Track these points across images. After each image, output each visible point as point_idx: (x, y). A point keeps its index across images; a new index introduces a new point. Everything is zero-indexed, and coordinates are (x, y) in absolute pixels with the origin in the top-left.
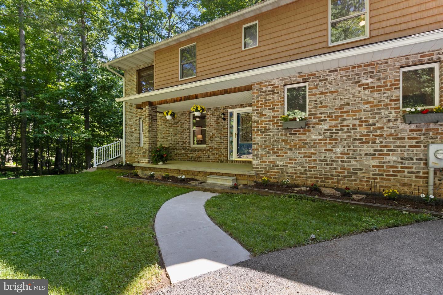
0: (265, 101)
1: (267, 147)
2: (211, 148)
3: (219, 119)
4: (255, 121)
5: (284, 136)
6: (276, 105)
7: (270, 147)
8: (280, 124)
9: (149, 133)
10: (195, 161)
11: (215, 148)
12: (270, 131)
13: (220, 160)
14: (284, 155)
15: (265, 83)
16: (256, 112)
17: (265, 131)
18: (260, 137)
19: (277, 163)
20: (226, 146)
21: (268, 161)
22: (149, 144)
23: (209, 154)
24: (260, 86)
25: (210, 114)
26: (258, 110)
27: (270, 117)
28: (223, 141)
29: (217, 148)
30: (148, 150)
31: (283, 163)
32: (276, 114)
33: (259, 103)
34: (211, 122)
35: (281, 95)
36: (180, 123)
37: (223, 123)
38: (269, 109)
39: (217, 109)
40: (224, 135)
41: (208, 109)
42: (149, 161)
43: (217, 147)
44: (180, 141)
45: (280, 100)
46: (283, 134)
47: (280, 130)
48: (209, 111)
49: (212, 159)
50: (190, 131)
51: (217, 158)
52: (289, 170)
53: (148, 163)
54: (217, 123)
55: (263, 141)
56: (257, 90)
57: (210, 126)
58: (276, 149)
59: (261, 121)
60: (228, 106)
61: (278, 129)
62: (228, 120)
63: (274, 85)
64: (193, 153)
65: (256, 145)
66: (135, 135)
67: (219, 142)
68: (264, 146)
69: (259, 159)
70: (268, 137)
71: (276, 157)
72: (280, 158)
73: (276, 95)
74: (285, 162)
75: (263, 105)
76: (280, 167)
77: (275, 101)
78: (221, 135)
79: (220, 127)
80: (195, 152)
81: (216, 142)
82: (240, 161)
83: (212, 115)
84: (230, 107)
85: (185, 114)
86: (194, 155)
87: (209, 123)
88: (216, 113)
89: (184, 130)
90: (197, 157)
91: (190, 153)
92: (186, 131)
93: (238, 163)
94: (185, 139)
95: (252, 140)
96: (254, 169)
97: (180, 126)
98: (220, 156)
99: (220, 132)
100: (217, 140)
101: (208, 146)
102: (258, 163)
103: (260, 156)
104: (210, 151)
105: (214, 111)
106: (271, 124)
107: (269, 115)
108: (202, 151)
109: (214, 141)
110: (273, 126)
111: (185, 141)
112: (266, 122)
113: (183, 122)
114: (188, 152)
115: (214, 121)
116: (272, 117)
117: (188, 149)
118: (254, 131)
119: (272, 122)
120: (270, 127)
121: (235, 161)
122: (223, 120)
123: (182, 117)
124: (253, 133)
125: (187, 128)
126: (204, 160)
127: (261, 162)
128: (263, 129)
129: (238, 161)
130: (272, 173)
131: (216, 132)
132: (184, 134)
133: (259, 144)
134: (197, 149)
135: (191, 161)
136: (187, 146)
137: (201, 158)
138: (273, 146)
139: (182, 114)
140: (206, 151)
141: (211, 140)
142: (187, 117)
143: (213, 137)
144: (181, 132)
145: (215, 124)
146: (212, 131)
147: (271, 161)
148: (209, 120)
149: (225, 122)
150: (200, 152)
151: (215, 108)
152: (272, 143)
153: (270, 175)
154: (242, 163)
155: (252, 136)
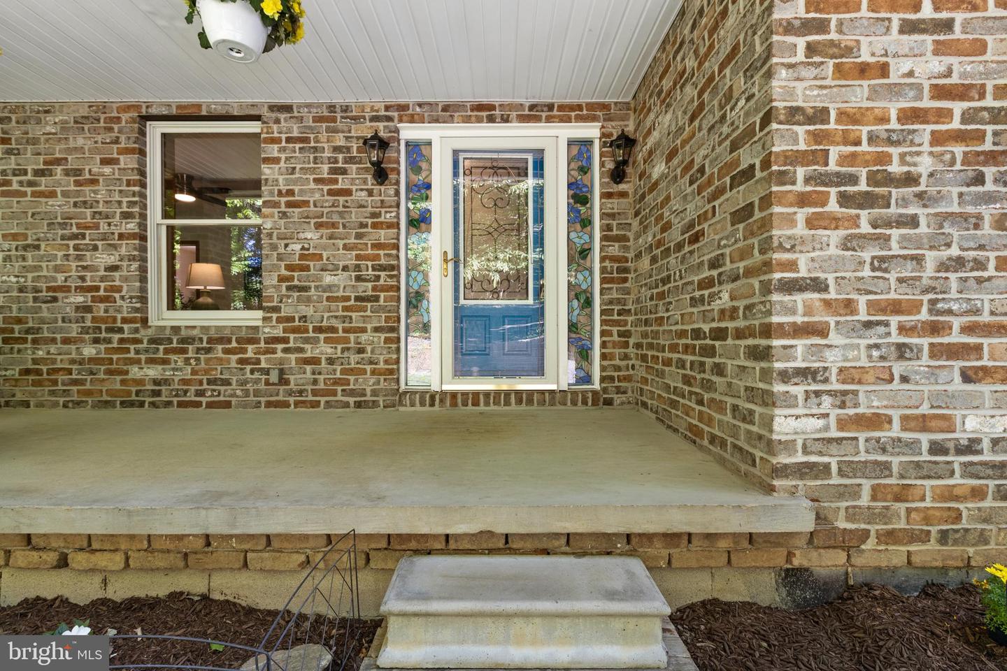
1: (896, 308)
2: (295, 330)
3: (344, 172)
4: (794, 114)
7: (915, 307)
8: (988, 145)
10: (181, 405)
11: (319, 330)
12: (920, 196)
13: (352, 393)
16: (801, 42)
17: (875, 191)
18: (835, 236)
19: (972, 424)
20: (387, 319)
21: (896, 415)
23: (282, 361)
25: (289, 140)
26: (822, 26)
27: (919, 88)
28: (374, 289)
29: (333, 329)
32: (962, 69)
34: (295, 182)
36: (67, 173)
37: (370, 193)
38: (909, 27)
39: (331, 115)
40: (377, 257)
41: (272, 108)
43: (335, 323)
44: (65, 289)
47: (989, 186)
48: (277, 121)
49: (301, 392)
50: (143, 226)
51: (337, 382)
54: (331, 193)
55: (862, 263)
57: (290, 205)
58: (957, 322)
59: (843, 116)
60: (402, 108)
61: (979, 179)
62: (398, 183)
64: (165, 362)
65: (799, 298)
67: (348, 299)
68: (870, 304)
69: (827, 401)
70: (903, 238)
71: (958, 384)
72: (985, 388)
76: (987, 456)
78: (358, 257)
79: (355, 216)
80: (184, 351)
81: (326, 295)
82: (476, 394)
83: (298, 146)
84: (410, 112)
85: (102, 124)
86: (173, 369)
87: (284, 188)
88: (323, 136)
89: (93, 218)
90: (201, 383)
91: (143, 357)
92: (109, 224)
93: (465, 404)
94: (102, 273)
95: (769, 255)
96: (787, 477)
97: (65, 194)
98: (352, 370)
99: (353, 241)
100: (335, 286)
101: (278, 318)
102: (820, 431)
103: (833, 378)
104: (291, 345)
105: (311, 124)
106: (927, 138)
107: (905, 69)
108: (234, 344)
109: (317, 287)
110: (942, 154)
111: (102, 285)
112: (884, 120)
113: (87, 168)
114: (132, 355)
115: (317, 181)
116: (934, 87)
117: (125, 336)
118: (784, 184)
119: (930, 128)
120: (917, 159)
121: (443, 393)
122: (369, 177)
123: (80, 141)
124: (780, 204)
125: (119, 211)
126: (252, 398)
127: (842, 424)
128: (863, 173)
129: (465, 394)
130: (928, 503)
131: (324, 241)
132: (99, 243)
133: (825, 289)
134: (195, 332)
135: (153, 404)
136: (119, 316)
137: (230, 384)
138: (940, 305)
139: (76, 122)
140: (262, 345)
141: (296, 282)
142: (117, 141)
143: (307, 268)
144: (75, 230)
145: (317, 196)
146: (302, 236)
147: (924, 416)
148: (284, 170)
149: (383, 188)
150: (220, 355)
151: (319, 106)
152: (933, 283)
153: (913, 515)
154: (487, 404)
155: (766, 224)
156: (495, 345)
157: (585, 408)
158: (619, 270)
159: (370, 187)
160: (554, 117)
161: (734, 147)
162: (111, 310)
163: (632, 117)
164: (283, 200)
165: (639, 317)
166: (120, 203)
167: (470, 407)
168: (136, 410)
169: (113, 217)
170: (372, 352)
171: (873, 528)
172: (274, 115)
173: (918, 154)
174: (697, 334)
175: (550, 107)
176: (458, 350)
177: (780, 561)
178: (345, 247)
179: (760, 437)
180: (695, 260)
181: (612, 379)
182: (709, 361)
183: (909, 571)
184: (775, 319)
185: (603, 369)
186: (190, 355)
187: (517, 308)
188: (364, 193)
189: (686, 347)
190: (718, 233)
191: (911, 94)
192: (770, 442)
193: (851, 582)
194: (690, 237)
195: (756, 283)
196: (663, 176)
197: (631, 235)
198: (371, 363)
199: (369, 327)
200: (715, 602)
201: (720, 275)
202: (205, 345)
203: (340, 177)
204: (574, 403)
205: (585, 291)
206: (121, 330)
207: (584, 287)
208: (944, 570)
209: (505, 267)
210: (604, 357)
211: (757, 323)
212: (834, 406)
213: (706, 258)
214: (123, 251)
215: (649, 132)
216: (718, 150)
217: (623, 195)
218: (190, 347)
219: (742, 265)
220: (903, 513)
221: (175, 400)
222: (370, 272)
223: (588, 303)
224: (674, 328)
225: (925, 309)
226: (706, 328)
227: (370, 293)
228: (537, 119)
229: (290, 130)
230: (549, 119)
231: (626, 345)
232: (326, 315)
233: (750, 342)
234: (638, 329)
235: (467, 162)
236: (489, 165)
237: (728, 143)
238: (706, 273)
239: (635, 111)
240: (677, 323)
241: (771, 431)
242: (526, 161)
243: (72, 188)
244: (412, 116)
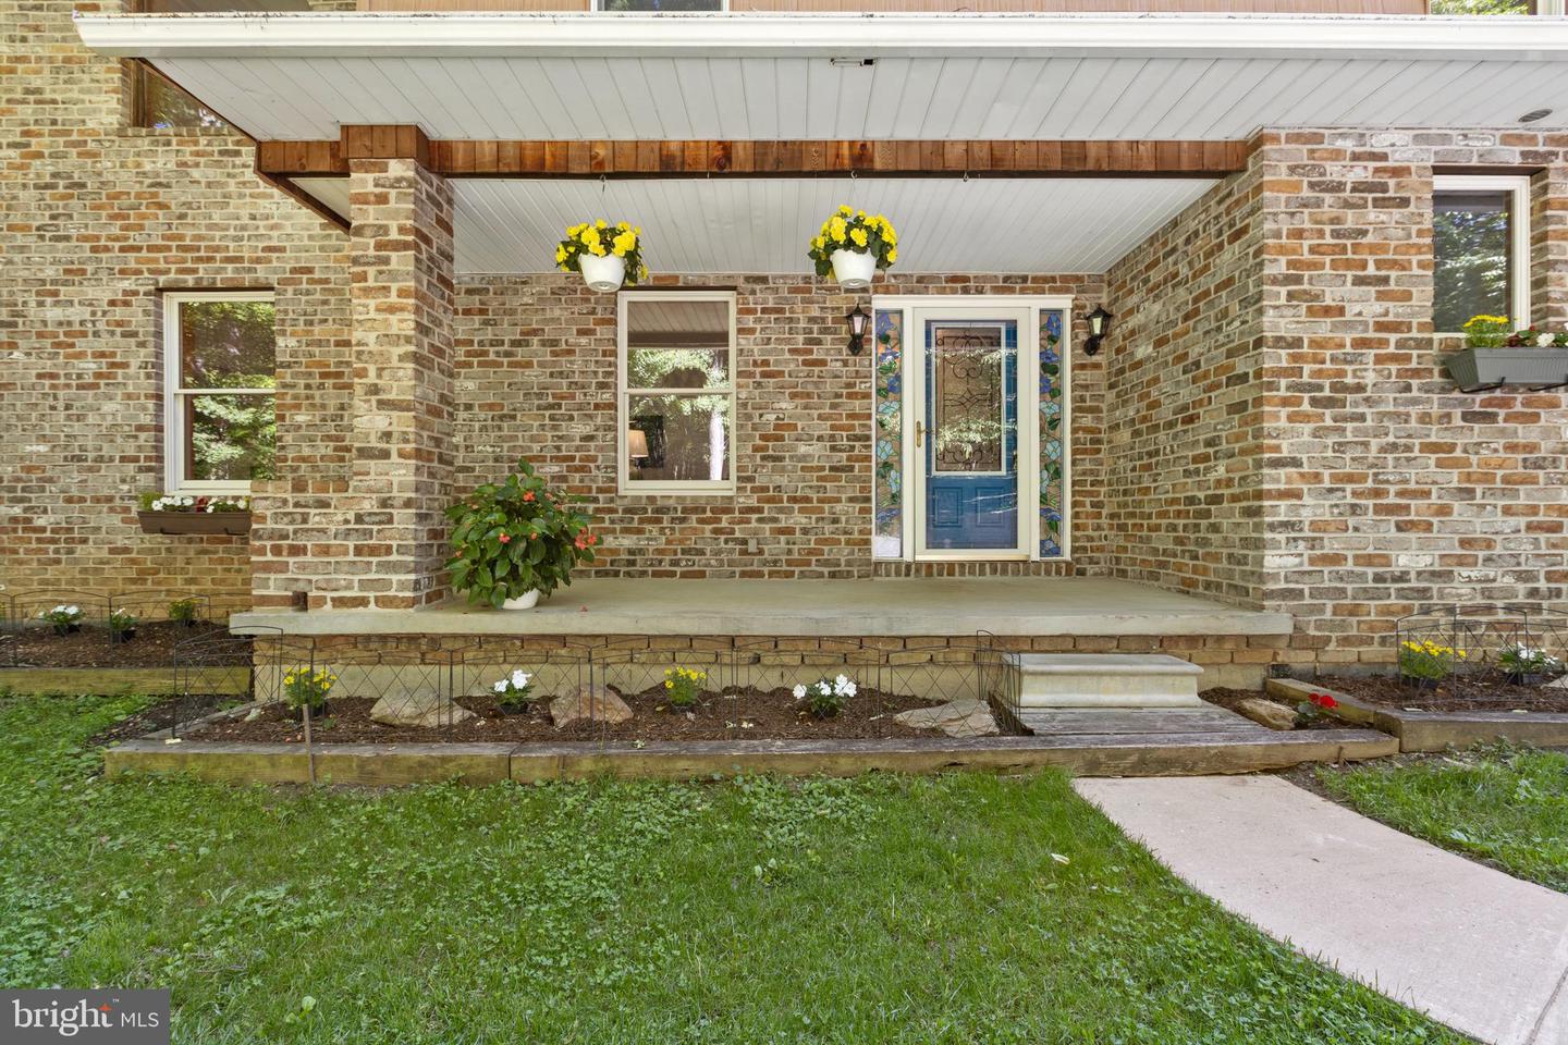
0: (1336, 234)
1: (1350, 478)
2: (770, 500)
3: (819, 342)
4: (1279, 342)
5: (1435, 428)
6: (1394, 264)
7: (1363, 478)
8: (1414, 365)
9: (419, 376)
10: (656, 574)
11: (793, 500)
12: (1367, 400)
13: (827, 563)
14: (1435, 520)
15: (1340, 144)
16: (1283, 291)
17: (1336, 396)
18: (1308, 428)
19: (1403, 561)
20: (862, 490)
21: (1350, 554)
22: (418, 454)
23: (756, 532)
24: (1312, 151)
25: (764, 311)
26: (1298, 280)
27: (1366, 324)
28: (849, 459)
29: (807, 499)
30: (408, 504)
31: (1428, 560)
32: (1395, 311)
33: (1306, 244)
34: (770, 352)
35: (1421, 215)
36: (543, 343)
37: (845, 363)
38: (1359, 281)
39: (807, 285)
40: (852, 427)
41: (748, 279)
42: (417, 585)
43: (809, 493)
44: (541, 459)
45: (1414, 240)
46: (1429, 415)
47: (1415, 393)
48: (753, 292)
49: (775, 562)
51: (811, 552)
52: (1459, 596)
53: (414, 602)
54: (805, 363)
55: (1326, 447)
56: (1292, 169)
57: (765, 375)
58: (1392, 489)
59: (1314, 343)
61: (1408, 388)
62: (869, 353)
63: (1384, 157)
64: (640, 531)
65: (1282, 472)
66: (108, 407)
67: (822, 469)
68: (1332, 476)
69: (1302, 544)
70: (1355, 429)
71: (1393, 533)
72: (1412, 536)
73: (1397, 214)
74: (1442, 557)
75: (1328, 259)
76: (1414, 584)
77: (1393, 244)
78: (833, 427)
79: (830, 386)
80: (659, 521)
81: (800, 465)
82: (951, 565)
83: (773, 317)
84: (885, 283)
85: (579, 295)
86: (648, 539)
87: (759, 359)
88: (799, 307)
89: (569, 387)
90: (675, 553)
91: (618, 527)
92: (585, 395)
93: (940, 574)
94: (578, 443)
95: (1261, 440)
96: (1273, 598)
97: (542, 365)
98: (826, 540)
99: (827, 411)
100: (809, 455)
101: (752, 488)
102: (1296, 566)
103: (1306, 528)
104: (766, 514)
105: (786, 294)
106: (1371, 359)
107: (1357, 311)
108: (709, 514)
109: (791, 457)
110: (1382, 371)
111: (578, 455)
112: (1342, 346)
113: (564, 339)
114: (607, 524)
115: (792, 351)
116: (1376, 323)
117: (601, 505)
118: (1272, 390)
119: (1373, 352)
120: (1364, 374)
121: (919, 565)
122: (844, 347)
123: (557, 313)
124: (1269, 405)
125: (594, 381)
126: (726, 568)
127: (1312, 561)
128: (1327, 383)
129: (940, 564)
130: (1373, 617)
131: (799, 410)
132: (575, 414)
133: (1301, 465)
134: (671, 502)
135: (628, 574)
136: (594, 486)
137: (704, 554)
138: (1381, 477)
139: (553, 293)
140: (737, 514)
141: (771, 452)
142: (593, 312)
143: (782, 438)
144: (550, 400)
145: (792, 366)
146: (776, 406)
147: (1369, 555)
148: (759, 340)
149: (858, 358)
150: (695, 525)
151: (794, 277)
152: (1375, 461)
153: (1362, 626)
154: (962, 574)
155: (1258, 418)
156: (968, 517)
157: (1058, 578)
158: (1093, 441)
159: (844, 357)
160: (1028, 288)
161: (1230, 354)
162: (587, 479)
163: (1106, 289)
164: (758, 370)
165: (1115, 487)
166: (595, 373)
167: (945, 577)
168: (611, 579)
169: (589, 387)
170: (847, 522)
171: (1334, 635)
172: (750, 286)
173: (1366, 370)
174: (1191, 500)
175: (1024, 279)
176: (931, 522)
177: (1268, 658)
178: (820, 417)
179: (1253, 573)
180: (1190, 438)
181: (1085, 549)
182: (1204, 523)
183: (1357, 666)
184: (1266, 486)
185: (1074, 539)
186: (665, 525)
187: (990, 479)
188: (839, 364)
189: (1179, 512)
190: (1213, 419)
191: (1360, 328)
192: (1261, 575)
193: (1318, 673)
194: (1183, 418)
195: (1250, 460)
196: (1148, 358)
197: (1104, 406)
198: (846, 533)
199: (844, 497)
200: (1222, 689)
201: (1216, 452)
202: (679, 514)
203: (815, 347)
204: (1048, 573)
205: (1054, 462)
206: (596, 500)
207: (1054, 457)
208: (1384, 664)
209: (978, 438)
210: (1076, 527)
211: (1250, 489)
212: (1307, 548)
213: (1201, 437)
214: (599, 421)
215: (1131, 312)
216: (1213, 352)
217: (1097, 366)
218: (665, 517)
219: (1237, 446)
220: (1355, 626)
221: (650, 569)
222: (845, 442)
223: (1058, 474)
224: (1163, 497)
225: (1370, 480)
226: (1201, 495)
227: (845, 463)
228: (1011, 291)
229: (765, 301)
230: (1023, 291)
231: (1099, 515)
232: (800, 485)
233: (1245, 504)
234: (1113, 499)
235: (939, 332)
236: (961, 334)
237: (1224, 349)
238: (1202, 450)
239: (1110, 285)
240: (1168, 492)
241: (1262, 566)
242: (999, 330)
243: (549, 358)
244: (887, 287)
